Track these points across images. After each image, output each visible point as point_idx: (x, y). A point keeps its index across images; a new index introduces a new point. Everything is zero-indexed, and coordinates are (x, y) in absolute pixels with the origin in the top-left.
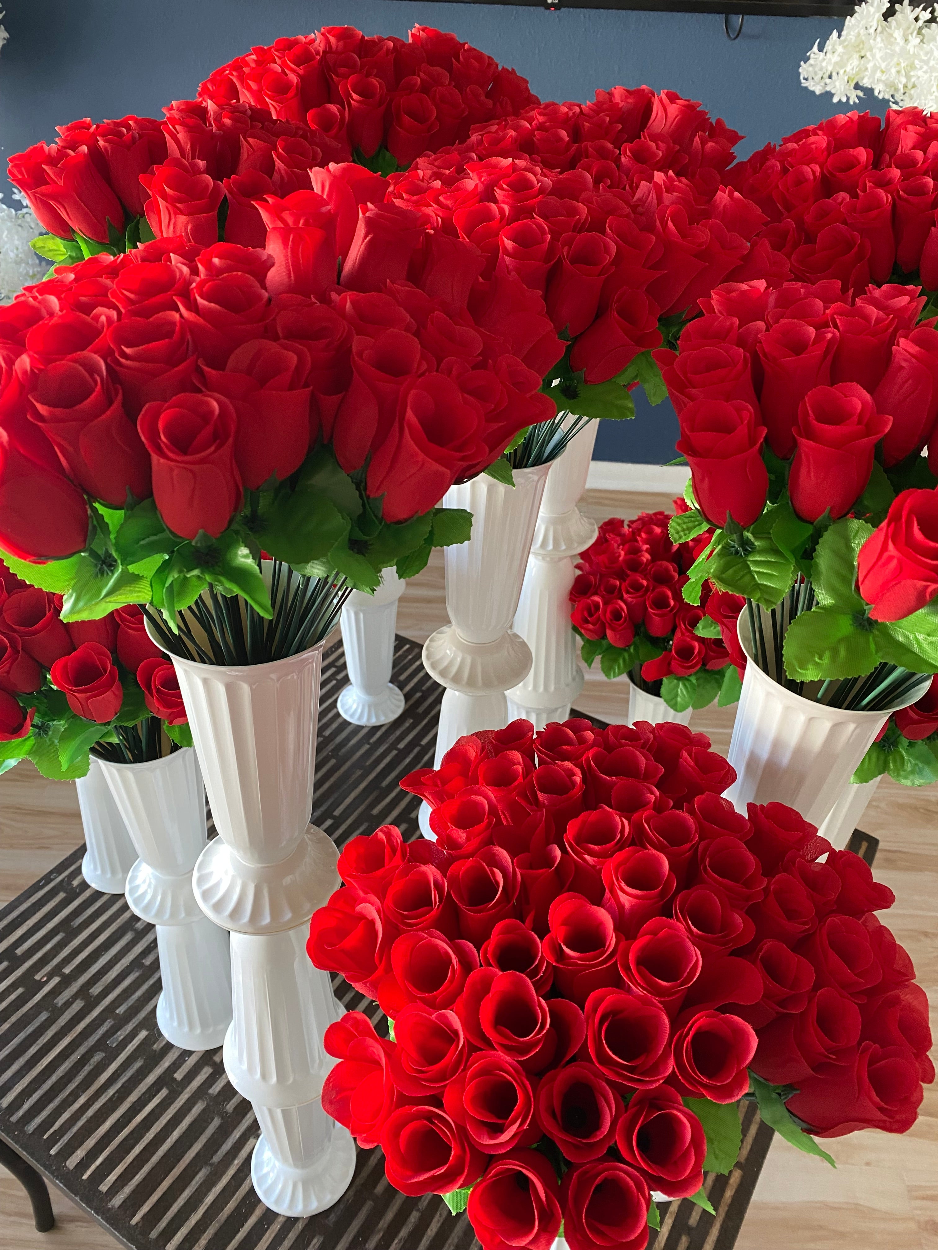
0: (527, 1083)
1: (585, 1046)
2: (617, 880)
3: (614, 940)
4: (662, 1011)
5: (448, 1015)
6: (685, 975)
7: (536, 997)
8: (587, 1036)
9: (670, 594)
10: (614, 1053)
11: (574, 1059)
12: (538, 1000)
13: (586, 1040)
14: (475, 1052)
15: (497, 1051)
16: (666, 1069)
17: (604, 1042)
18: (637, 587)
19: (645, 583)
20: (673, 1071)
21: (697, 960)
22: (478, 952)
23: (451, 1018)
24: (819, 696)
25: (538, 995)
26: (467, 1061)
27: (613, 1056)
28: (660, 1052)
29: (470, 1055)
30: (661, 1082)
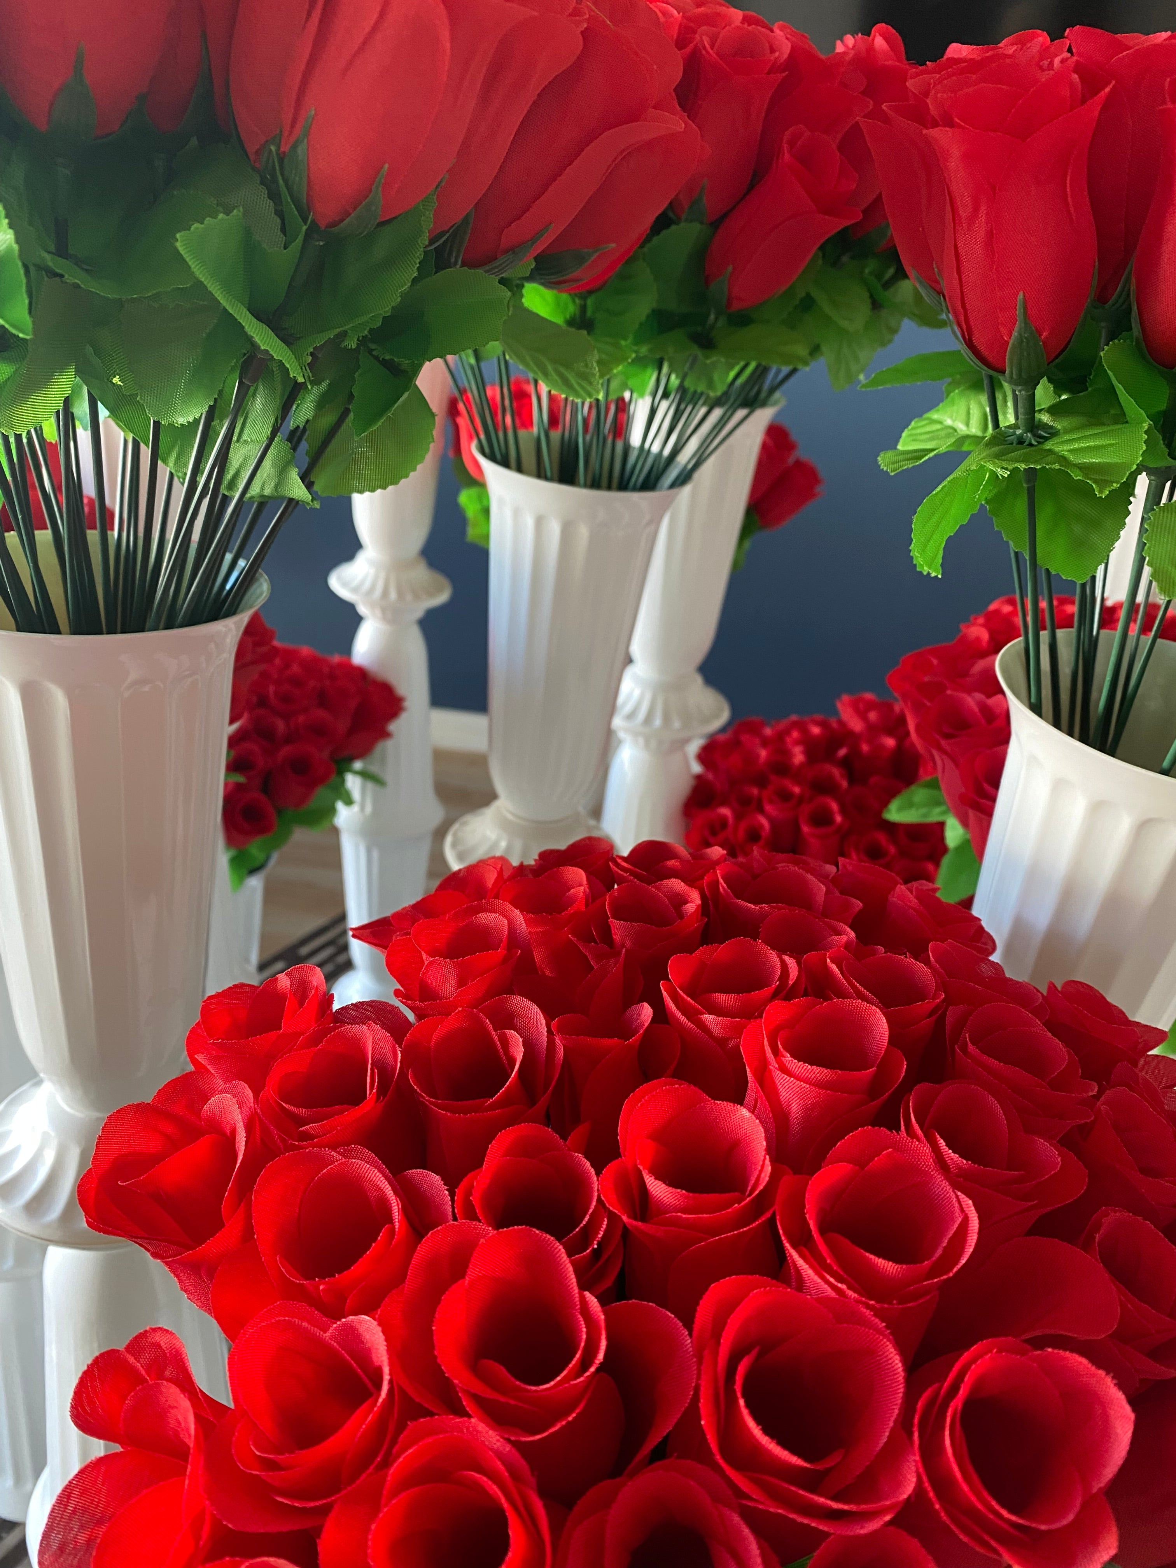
0: (538, 1506)
1: (693, 1411)
2: (776, 1052)
3: (768, 1169)
4: (885, 1336)
5: (362, 1330)
6: (939, 1252)
7: (576, 1290)
8: (697, 1389)
9: (834, 806)
10: (766, 1432)
11: (660, 1453)
12: (583, 1299)
13: (696, 1399)
14: (415, 1418)
15: (470, 1416)
16: (898, 1485)
17: (742, 1402)
18: (785, 796)
19: (797, 790)
20: (919, 1487)
21: (966, 1220)
22: (452, 1194)
23: (367, 1336)
24: (1166, 764)
25: (582, 1287)
26: (394, 1442)
27: (764, 1440)
28: (884, 1439)
29: (401, 1427)
30: (888, 1518)
